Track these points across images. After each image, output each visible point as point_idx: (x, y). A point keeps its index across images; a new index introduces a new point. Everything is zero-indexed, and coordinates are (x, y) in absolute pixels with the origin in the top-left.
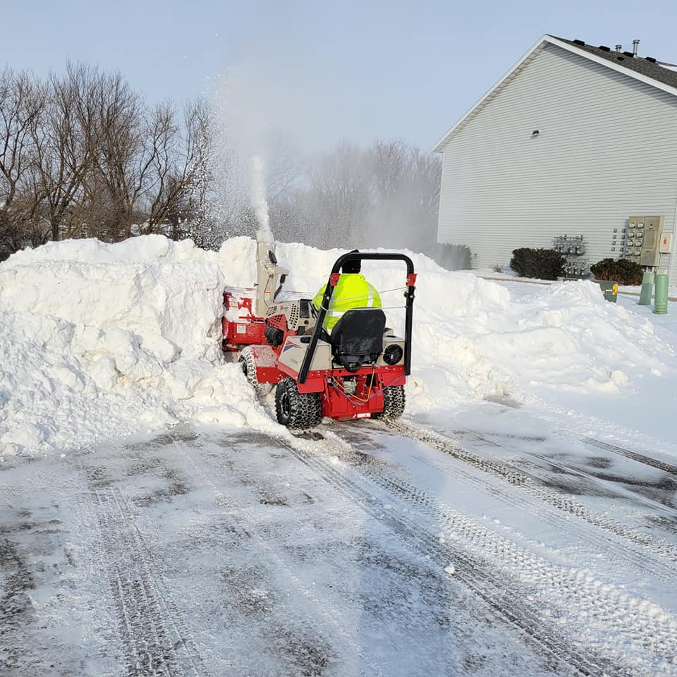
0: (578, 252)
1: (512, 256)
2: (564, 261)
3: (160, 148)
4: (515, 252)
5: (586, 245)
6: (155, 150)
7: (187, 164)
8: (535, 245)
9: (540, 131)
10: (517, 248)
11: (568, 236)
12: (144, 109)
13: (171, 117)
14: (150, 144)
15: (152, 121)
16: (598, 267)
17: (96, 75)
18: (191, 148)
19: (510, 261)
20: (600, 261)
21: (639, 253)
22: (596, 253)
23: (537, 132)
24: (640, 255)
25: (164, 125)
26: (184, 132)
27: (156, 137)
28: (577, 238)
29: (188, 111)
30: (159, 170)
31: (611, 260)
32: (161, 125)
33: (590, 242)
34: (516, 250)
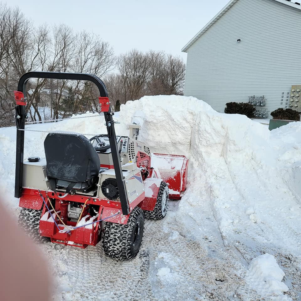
0: (261, 105)
1: (226, 106)
2: (254, 109)
3: (41, 50)
4: (227, 104)
5: (266, 101)
6: (39, 50)
7: (55, 58)
8: (238, 101)
9: (241, 40)
10: (229, 102)
11: (255, 96)
12: (32, 29)
13: (47, 33)
14: (36, 47)
15: (37, 35)
16: (276, 113)
17: (6, 9)
18: (57, 49)
19: (224, 109)
20: (276, 109)
21: (297, 105)
22: (273, 105)
23: (240, 40)
24: (297, 107)
25: (43, 37)
26: (54, 41)
27: (39, 44)
28: (261, 97)
29: (55, 30)
30: (41, 61)
31: (282, 109)
32: (42, 38)
33: (268, 99)
34: (228, 103)
